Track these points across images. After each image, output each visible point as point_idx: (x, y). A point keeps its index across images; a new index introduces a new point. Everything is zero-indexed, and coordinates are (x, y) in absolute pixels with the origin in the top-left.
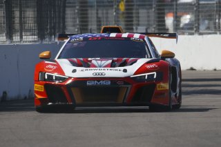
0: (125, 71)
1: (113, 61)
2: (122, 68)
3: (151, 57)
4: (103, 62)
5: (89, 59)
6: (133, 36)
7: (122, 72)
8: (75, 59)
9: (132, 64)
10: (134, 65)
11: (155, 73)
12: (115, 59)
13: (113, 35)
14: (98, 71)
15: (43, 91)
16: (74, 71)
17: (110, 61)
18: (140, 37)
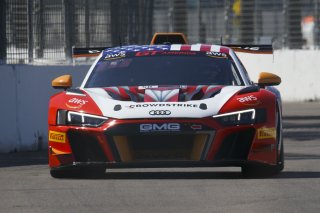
0: (203, 107)
1: (181, 91)
2: (198, 103)
3: (243, 84)
4: (165, 92)
5: (140, 88)
6: (209, 49)
7: (198, 109)
8: (116, 88)
9: (213, 96)
10: (216, 96)
11: (253, 110)
12: (184, 87)
13: (176, 47)
14: (158, 108)
15: (64, 142)
16: (118, 108)
17: (176, 91)
18: (222, 51)
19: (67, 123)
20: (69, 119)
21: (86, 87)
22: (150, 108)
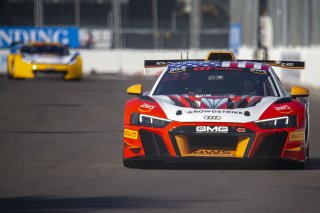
0: (247, 114)
1: (230, 100)
2: (243, 110)
3: (279, 95)
4: (217, 101)
5: (197, 96)
6: (252, 66)
7: (243, 115)
8: (178, 97)
9: (254, 105)
10: (257, 105)
11: (287, 117)
12: (232, 97)
13: (226, 64)
14: (211, 114)
16: (179, 113)
17: (225, 100)
18: (263, 68)
19: (139, 124)
20: (141, 120)
21: (154, 94)
22: (205, 114)
